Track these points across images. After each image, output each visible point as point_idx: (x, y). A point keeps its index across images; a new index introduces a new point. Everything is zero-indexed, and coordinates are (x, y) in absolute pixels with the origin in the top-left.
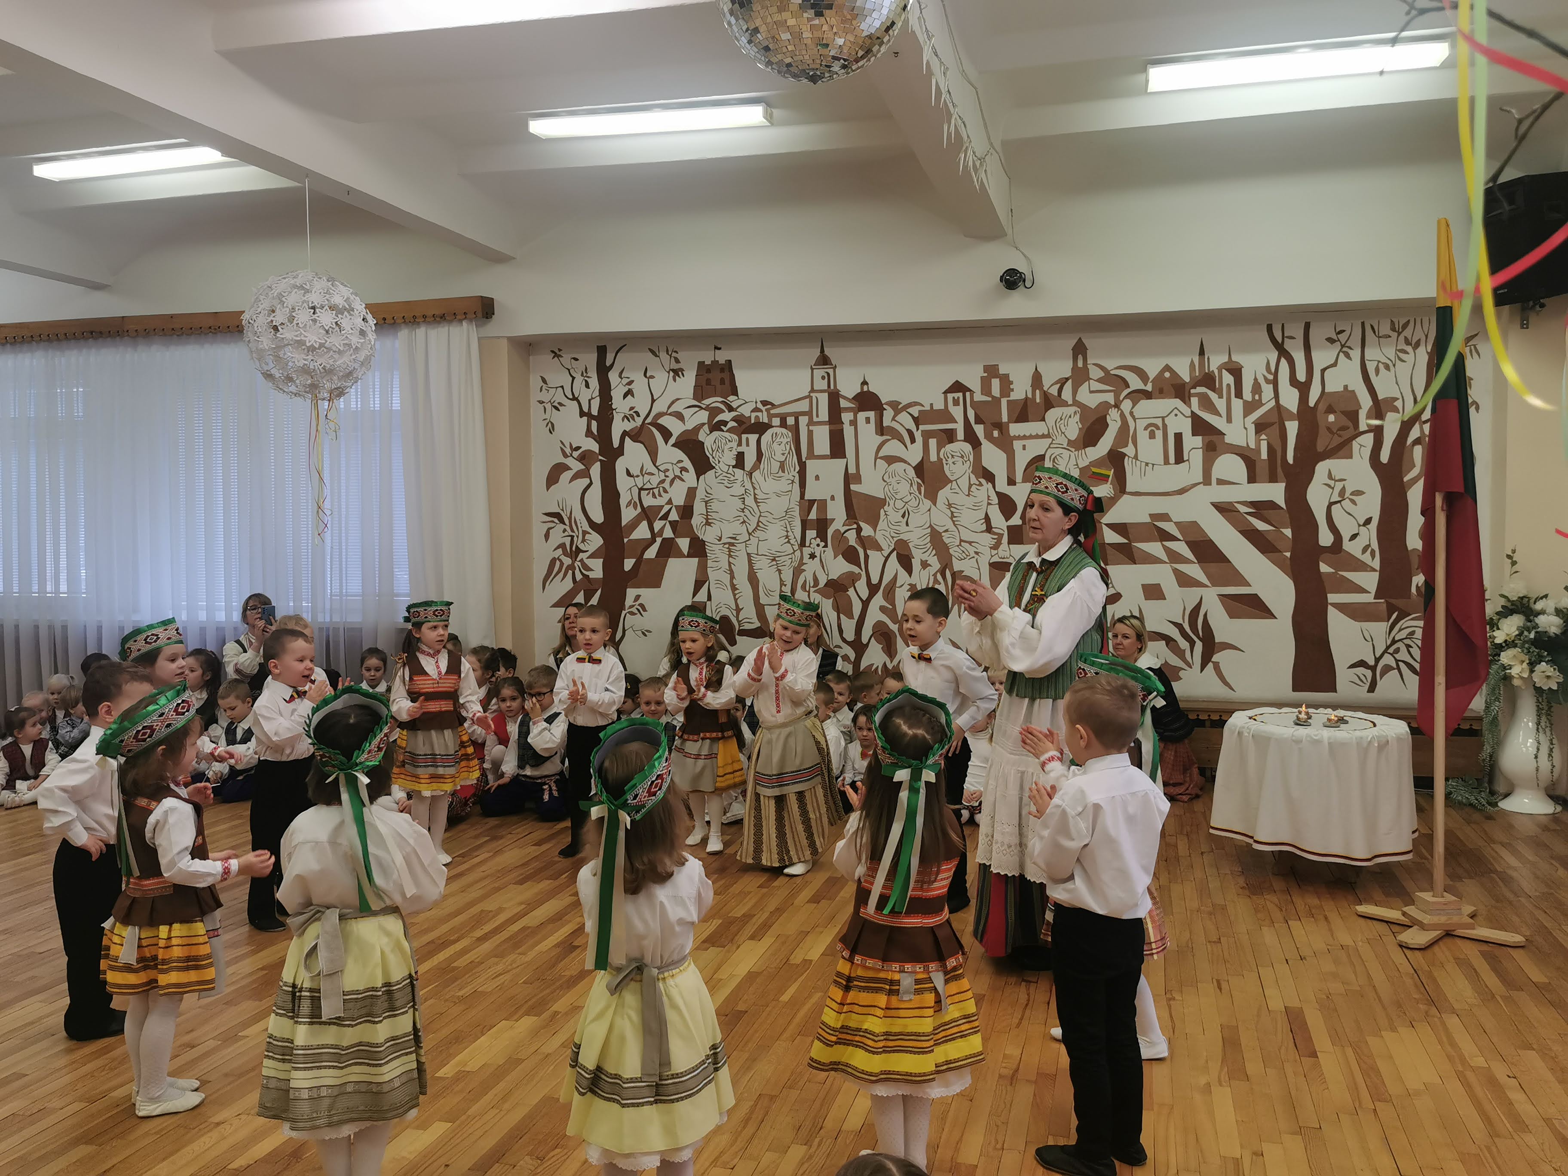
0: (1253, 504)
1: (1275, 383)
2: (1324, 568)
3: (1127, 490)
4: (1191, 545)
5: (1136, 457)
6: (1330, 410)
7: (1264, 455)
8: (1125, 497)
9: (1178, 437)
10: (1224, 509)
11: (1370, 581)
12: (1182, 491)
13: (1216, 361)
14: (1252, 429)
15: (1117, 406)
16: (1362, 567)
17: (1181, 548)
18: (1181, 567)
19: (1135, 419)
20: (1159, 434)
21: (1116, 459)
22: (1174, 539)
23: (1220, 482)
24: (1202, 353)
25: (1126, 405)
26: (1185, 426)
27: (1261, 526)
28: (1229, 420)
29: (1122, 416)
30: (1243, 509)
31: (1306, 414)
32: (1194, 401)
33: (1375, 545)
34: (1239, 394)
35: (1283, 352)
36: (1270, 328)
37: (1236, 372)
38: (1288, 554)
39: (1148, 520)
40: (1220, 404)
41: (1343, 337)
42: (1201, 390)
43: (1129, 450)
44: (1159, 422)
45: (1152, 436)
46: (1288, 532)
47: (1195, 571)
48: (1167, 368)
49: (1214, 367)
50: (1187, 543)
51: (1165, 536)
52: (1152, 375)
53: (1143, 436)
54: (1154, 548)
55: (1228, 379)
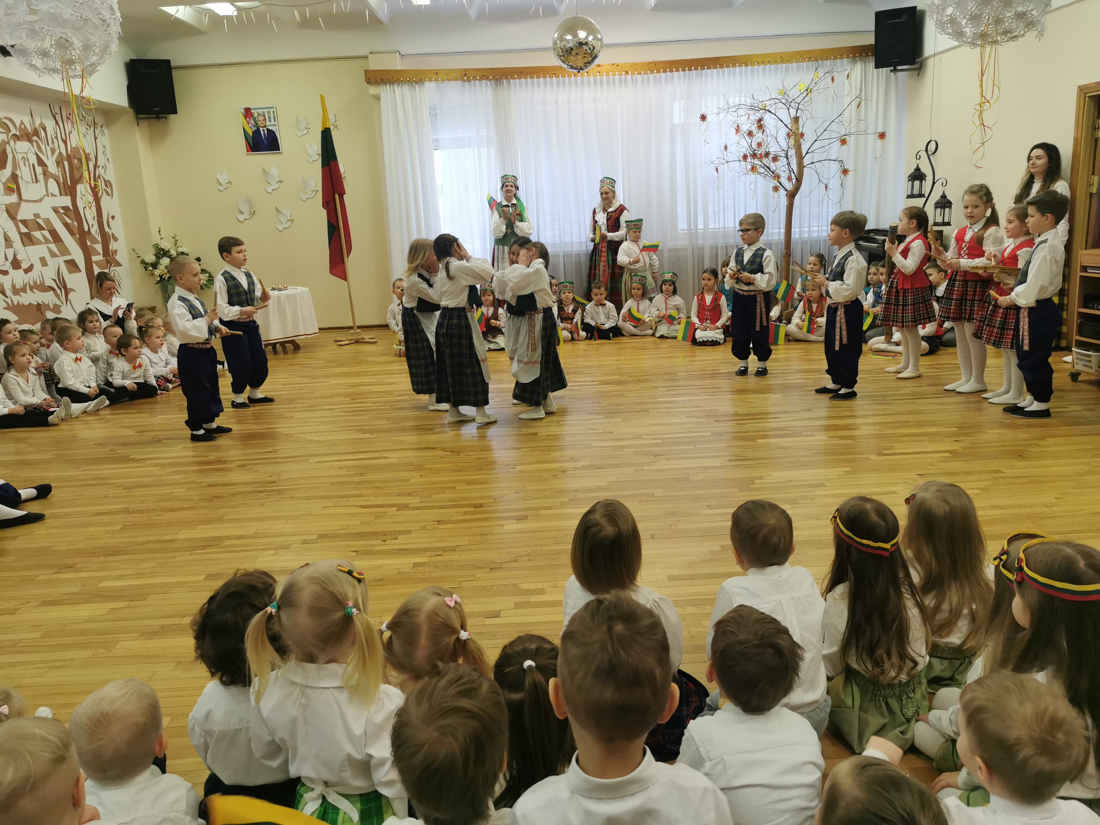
0: (64, 208)
1: (57, 138)
2: (89, 243)
3: (24, 198)
4: (50, 231)
5: (22, 178)
6: (75, 158)
7: (62, 181)
8: (23, 202)
9: (33, 165)
10: (55, 210)
11: (99, 247)
12: (41, 200)
13: (38, 122)
14: (55, 163)
15: (8, 143)
16: (96, 242)
17: (46, 233)
18: (49, 245)
19: (17, 153)
20: (27, 163)
21: (14, 177)
22: (45, 229)
23: (53, 195)
24: (32, 116)
25: (12, 142)
26: (33, 160)
27: (69, 221)
28: (48, 159)
29: (12, 150)
30: (62, 211)
31: (69, 158)
32: (34, 144)
33: (98, 231)
34: (48, 145)
35: (57, 122)
36: (50, 105)
37: (45, 129)
38: (78, 236)
39: (32, 217)
40: (43, 147)
41: (71, 117)
42: (35, 138)
43: (18, 172)
44: (25, 155)
45: (25, 165)
46: (76, 223)
47: (53, 247)
48: (22, 123)
49: (37, 126)
50: (48, 231)
51: (41, 228)
52: (18, 125)
53: (21, 163)
54: (37, 234)
55: (43, 134)
